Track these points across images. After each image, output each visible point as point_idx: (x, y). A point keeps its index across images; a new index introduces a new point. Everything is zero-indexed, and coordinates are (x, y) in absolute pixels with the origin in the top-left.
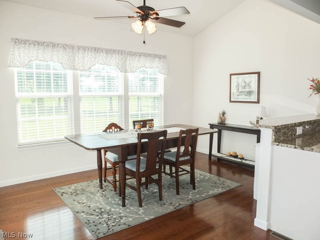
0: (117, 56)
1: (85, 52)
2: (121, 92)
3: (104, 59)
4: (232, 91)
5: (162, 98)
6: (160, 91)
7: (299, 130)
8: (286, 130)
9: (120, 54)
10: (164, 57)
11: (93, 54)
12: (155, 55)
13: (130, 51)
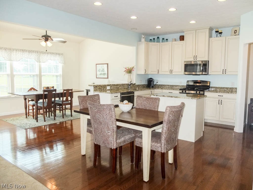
0: (35, 54)
1: (17, 52)
2: (37, 73)
3: (28, 56)
4: (97, 73)
5: (61, 76)
6: (60, 72)
7: (108, 88)
8: (100, 87)
9: (37, 53)
10: (62, 54)
11: (21, 53)
12: (56, 53)
13: (42, 51)
